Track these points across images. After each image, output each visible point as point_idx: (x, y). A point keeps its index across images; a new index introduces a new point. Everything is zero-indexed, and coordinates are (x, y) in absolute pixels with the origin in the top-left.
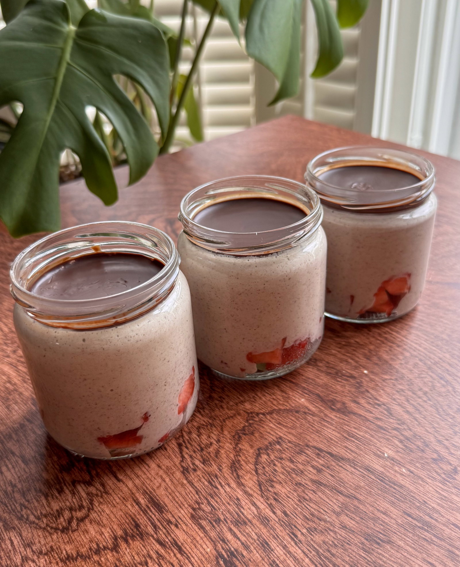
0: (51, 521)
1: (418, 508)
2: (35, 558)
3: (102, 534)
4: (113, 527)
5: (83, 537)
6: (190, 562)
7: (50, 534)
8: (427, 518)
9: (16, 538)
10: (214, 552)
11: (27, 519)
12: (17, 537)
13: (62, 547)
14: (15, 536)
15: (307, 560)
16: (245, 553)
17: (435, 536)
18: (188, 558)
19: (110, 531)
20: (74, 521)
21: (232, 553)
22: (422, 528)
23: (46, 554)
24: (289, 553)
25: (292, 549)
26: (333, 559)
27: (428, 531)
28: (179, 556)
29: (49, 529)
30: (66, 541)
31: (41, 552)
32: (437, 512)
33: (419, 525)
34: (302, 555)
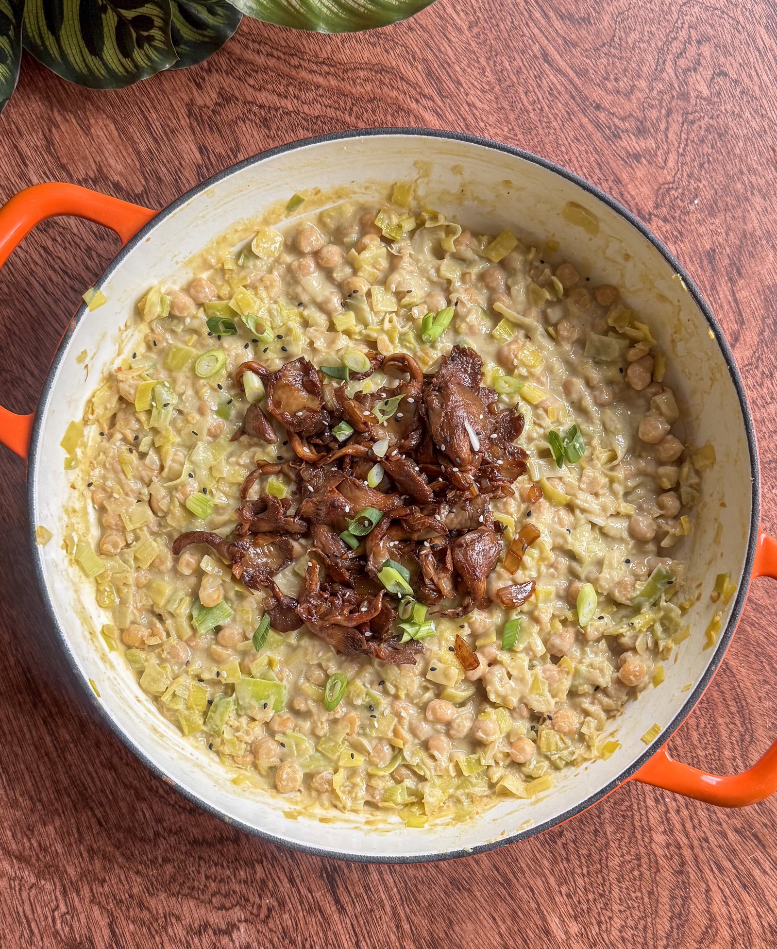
1: (508, 864)
2: (166, 835)
6: (299, 869)
7: (179, 813)
8: (511, 876)
10: (320, 864)
11: (157, 792)
13: (190, 829)
15: (395, 890)
16: (346, 871)
17: (509, 894)
18: (297, 865)
21: (335, 869)
22: (502, 885)
23: (175, 833)
24: (383, 879)
25: (386, 877)
26: (417, 894)
27: (505, 888)
28: (290, 861)
31: (171, 831)
32: (523, 873)
33: (501, 880)
34: (392, 884)
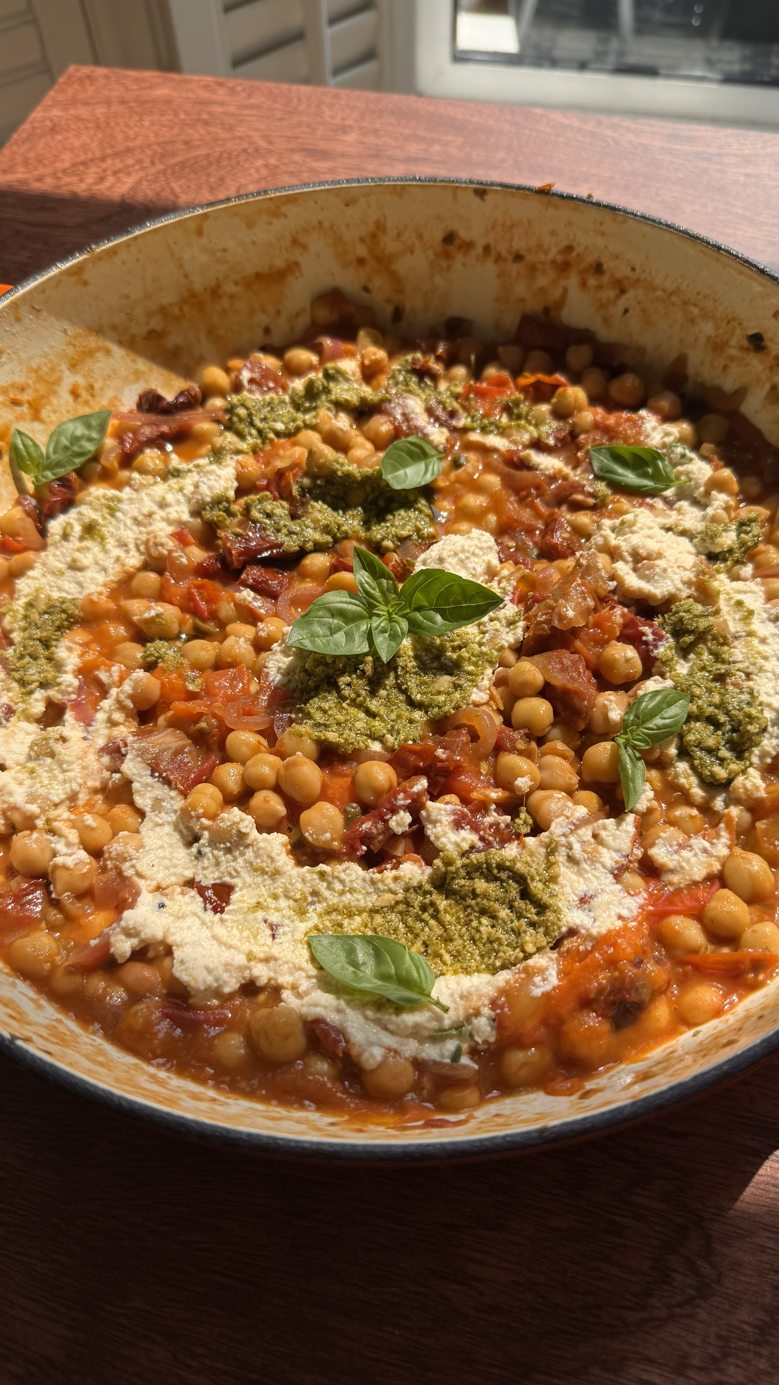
0: (666, 1294)
3: (763, 1249)
4: (764, 1224)
5: (742, 1278)
9: (650, 1372)
12: (649, 1368)
14: (645, 1370)
19: (768, 1234)
20: (699, 1263)
29: (678, 1310)
30: (727, 1307)
